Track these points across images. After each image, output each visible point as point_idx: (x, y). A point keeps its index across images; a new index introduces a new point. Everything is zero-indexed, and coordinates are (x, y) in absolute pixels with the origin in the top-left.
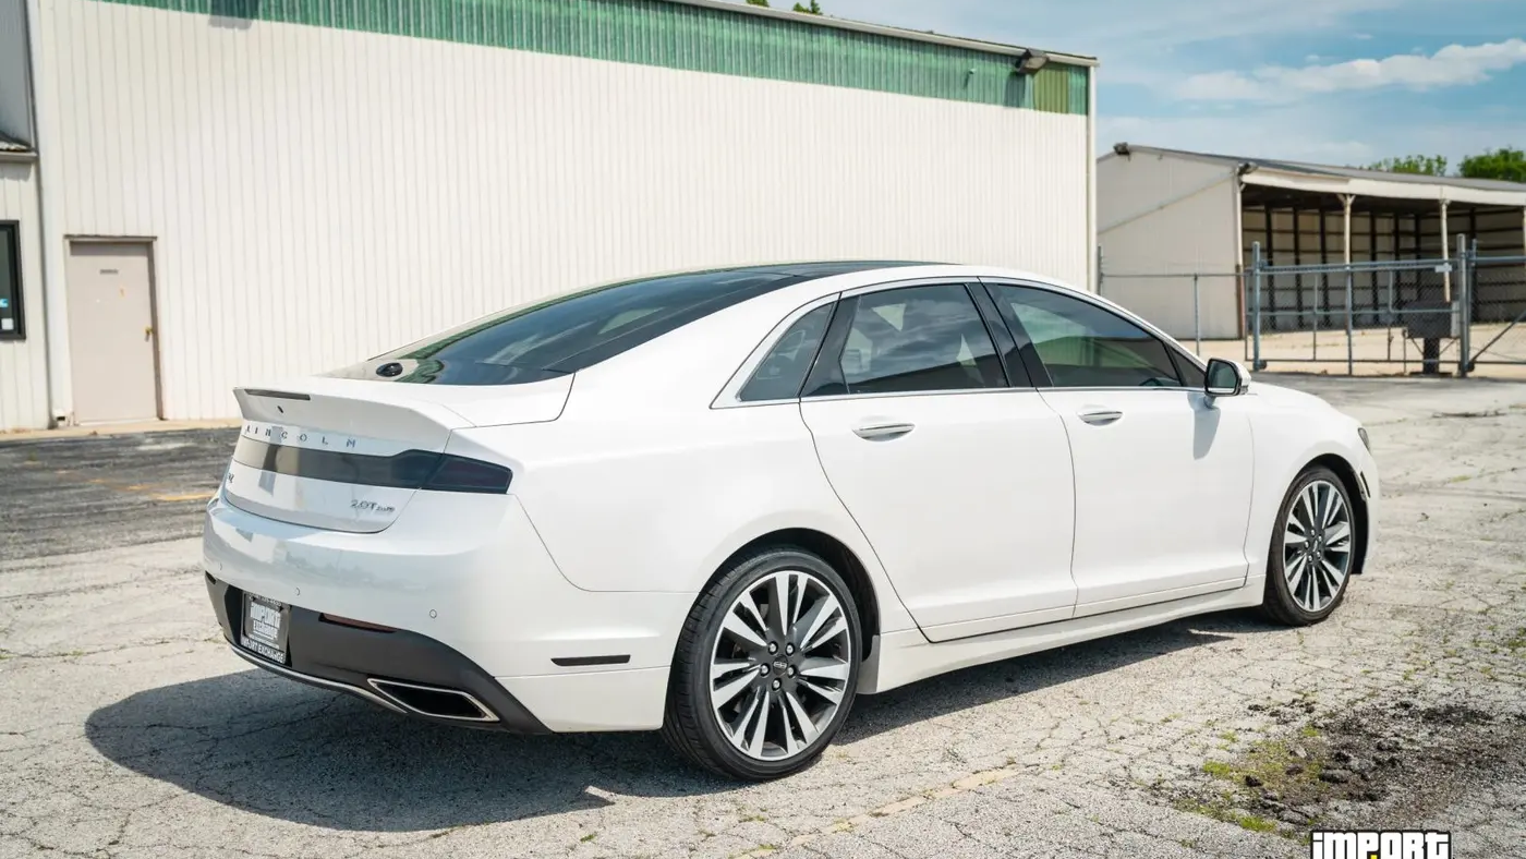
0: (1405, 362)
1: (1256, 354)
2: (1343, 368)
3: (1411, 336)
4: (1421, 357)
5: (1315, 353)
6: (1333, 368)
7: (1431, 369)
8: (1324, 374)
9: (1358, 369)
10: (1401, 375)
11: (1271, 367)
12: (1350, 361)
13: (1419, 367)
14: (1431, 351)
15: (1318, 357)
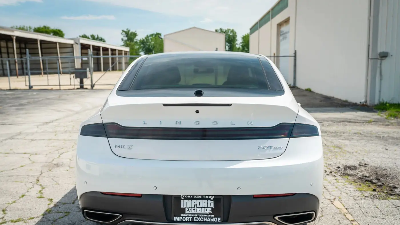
0: (74, 85)
1: (30, 83)
2: (58, 88)
3: (76, 78)
4: (79, 84)
5: (48, 82)
6: (54, 88)
7: (82, 87)
8: (52, 90)
9: (62, 88)
10: (74, 89)
11: (34, 88)
12: (60, 85)
13: (79, 87)
14: (82, 82)
15: (49, 84)
